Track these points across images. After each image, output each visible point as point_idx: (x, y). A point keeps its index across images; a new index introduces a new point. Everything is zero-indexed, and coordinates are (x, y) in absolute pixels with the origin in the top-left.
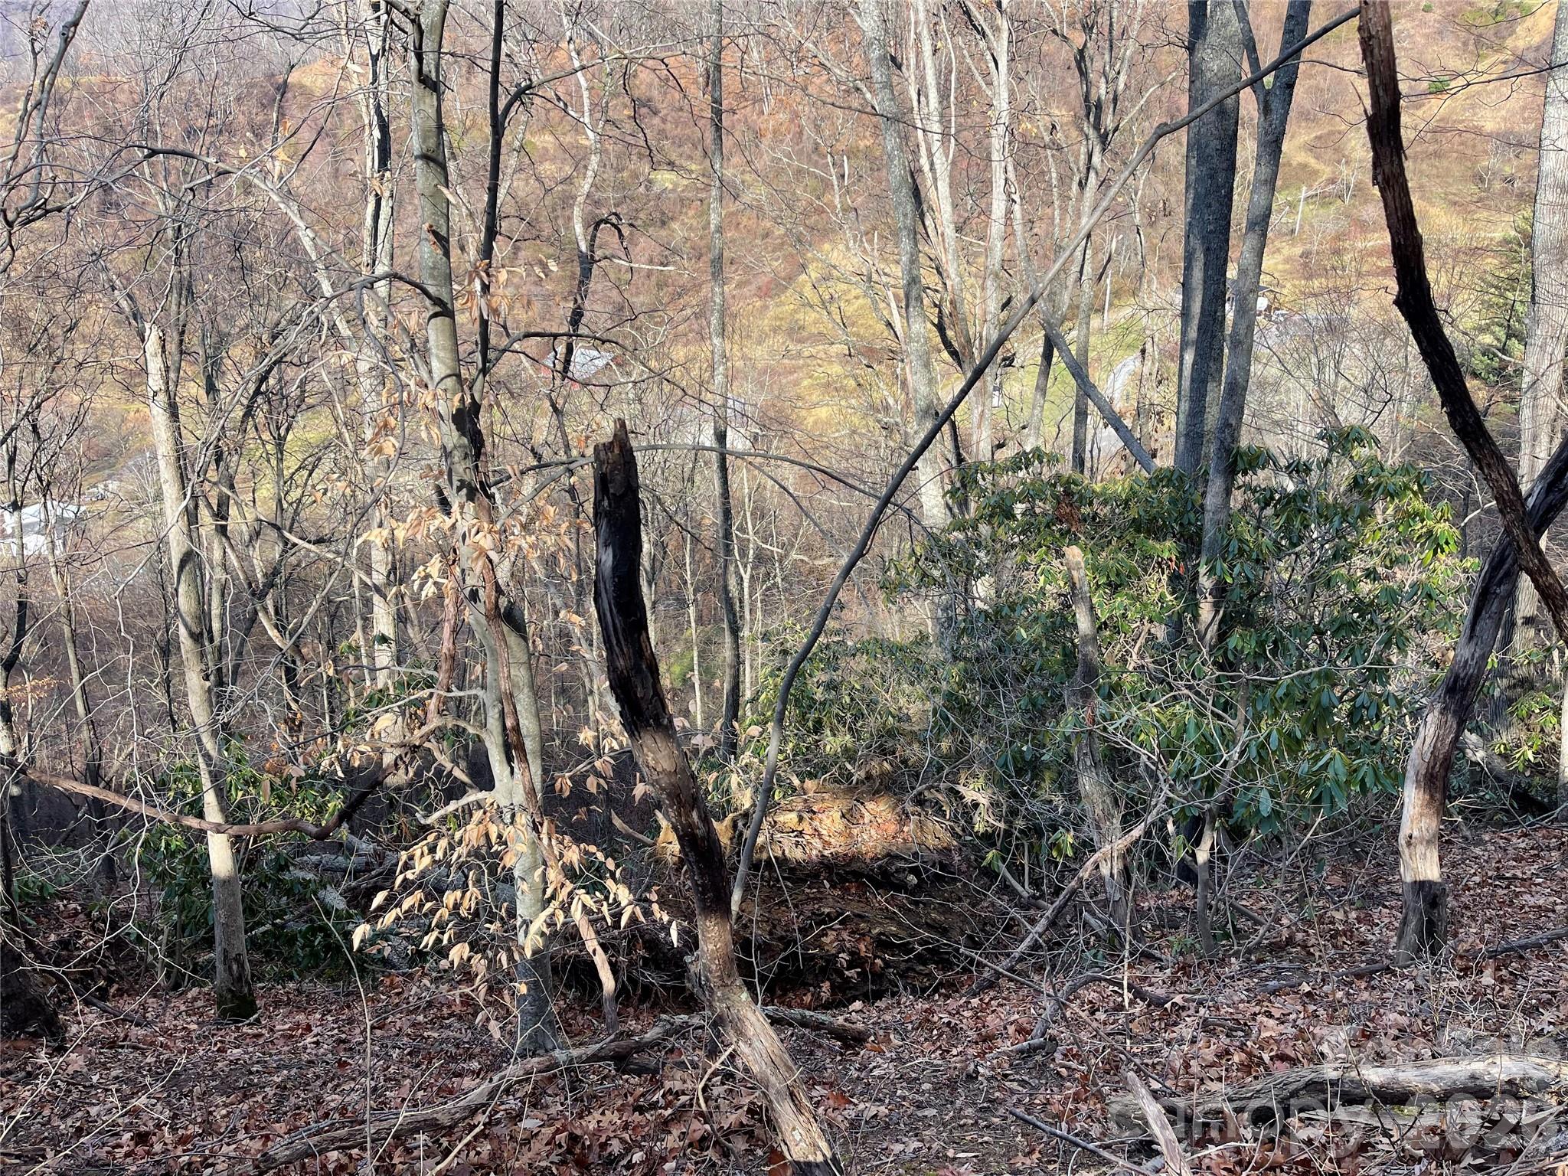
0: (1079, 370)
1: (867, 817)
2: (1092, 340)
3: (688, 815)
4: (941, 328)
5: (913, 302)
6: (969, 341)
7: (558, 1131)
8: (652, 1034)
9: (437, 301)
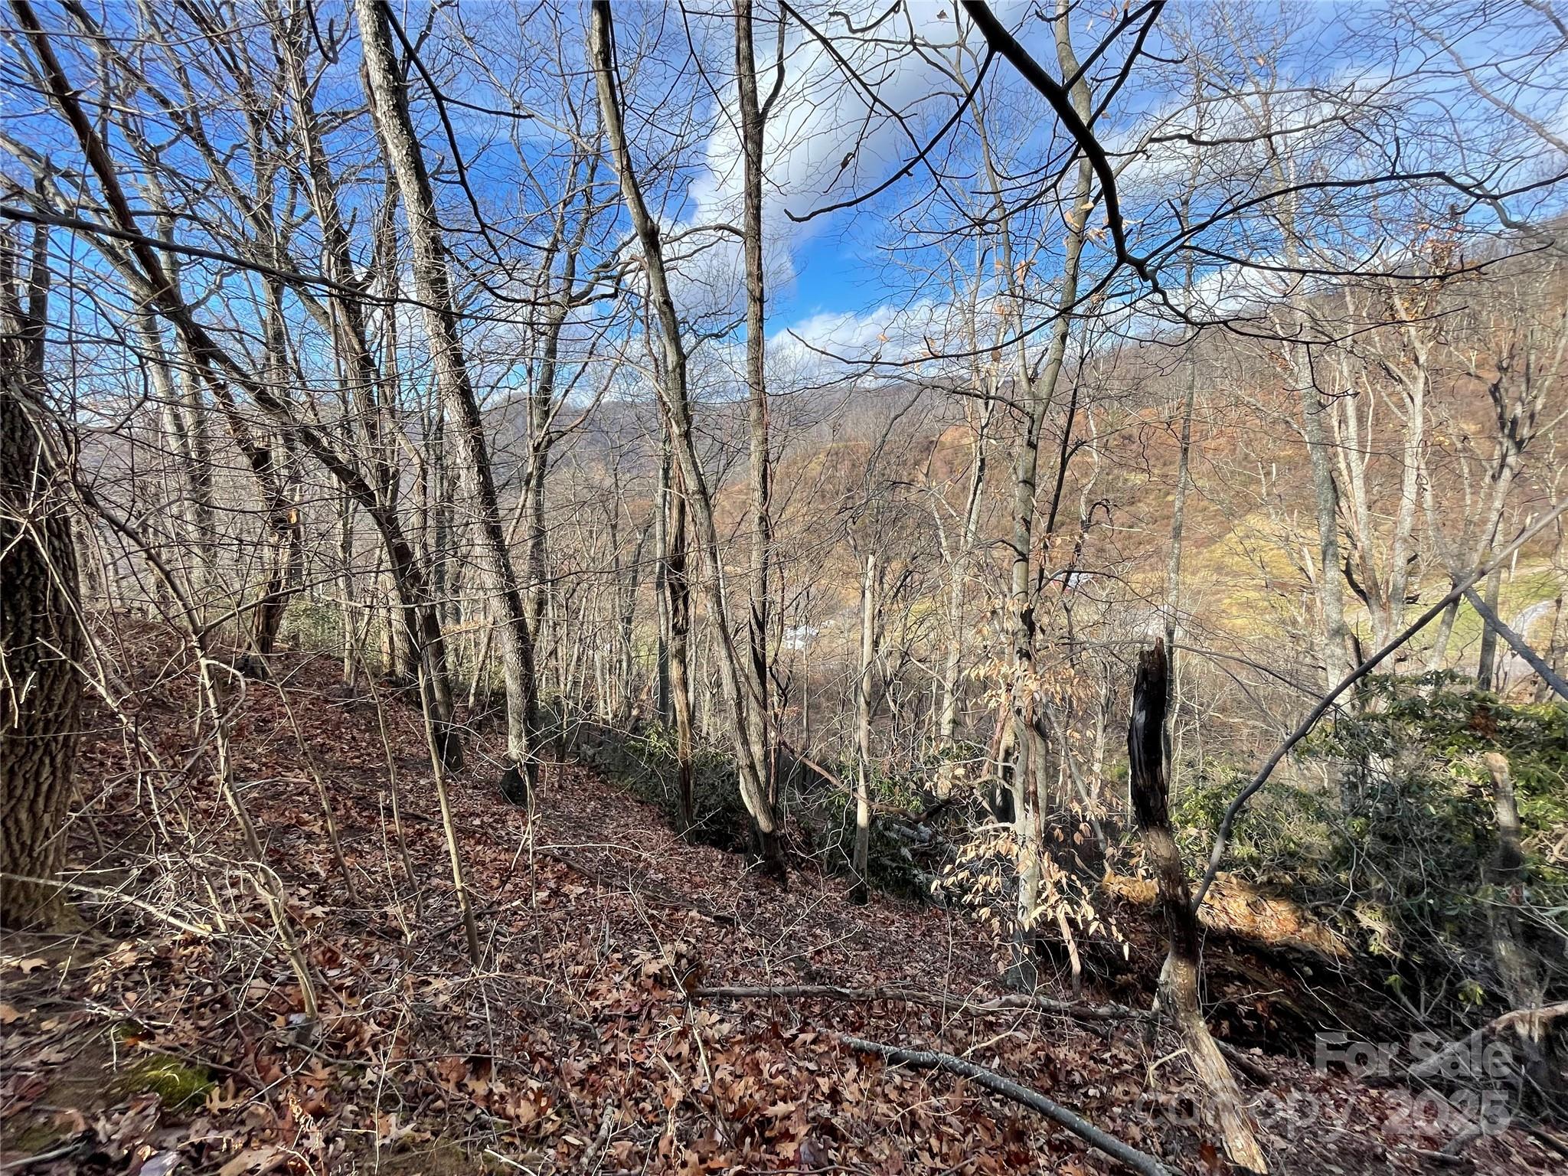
0: (1487, 611)
1: (1269, 912)
2: (1501, 590)
3: (1174, 889)
4: (1348, 573)
5: (1329, 557)
6: (1376, 584)
7: (1038, 1049)
8: (1103, 1011)
9: (1020, 553)
